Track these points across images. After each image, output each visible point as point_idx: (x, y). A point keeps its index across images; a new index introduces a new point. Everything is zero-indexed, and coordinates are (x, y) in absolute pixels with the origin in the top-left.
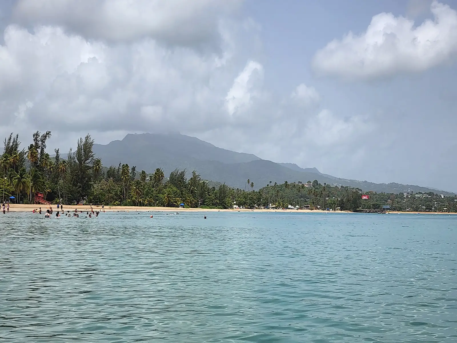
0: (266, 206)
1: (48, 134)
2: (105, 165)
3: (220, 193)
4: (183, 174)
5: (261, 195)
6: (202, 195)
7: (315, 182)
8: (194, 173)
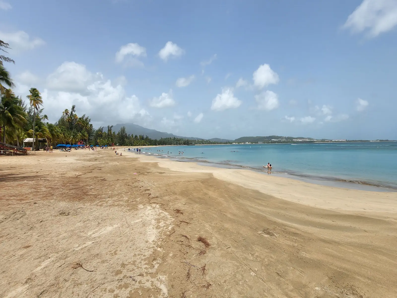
1: (112, 126)
2: (128, 135)
6: (150, 142)
8: (147, 136)
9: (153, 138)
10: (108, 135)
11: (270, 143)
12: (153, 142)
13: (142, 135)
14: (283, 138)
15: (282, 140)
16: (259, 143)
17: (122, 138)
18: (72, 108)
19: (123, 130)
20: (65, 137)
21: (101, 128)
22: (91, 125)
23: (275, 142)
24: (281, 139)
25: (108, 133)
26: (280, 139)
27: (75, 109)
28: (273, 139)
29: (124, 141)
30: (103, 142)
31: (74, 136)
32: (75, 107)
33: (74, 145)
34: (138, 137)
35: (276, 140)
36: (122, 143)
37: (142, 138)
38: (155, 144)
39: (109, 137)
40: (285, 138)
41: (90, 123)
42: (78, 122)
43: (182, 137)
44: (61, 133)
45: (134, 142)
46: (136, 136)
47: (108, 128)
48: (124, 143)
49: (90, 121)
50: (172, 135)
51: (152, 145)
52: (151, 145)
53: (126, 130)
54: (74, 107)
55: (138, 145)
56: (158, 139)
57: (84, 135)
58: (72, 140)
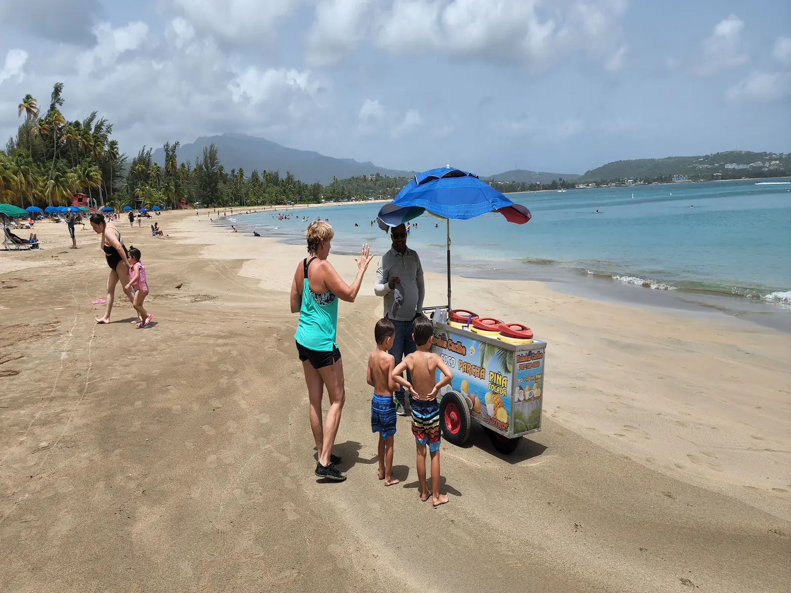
0: (349, 199)
1: (177, 144)
2: (227, 171)
3: (314, 190)
4: (277, 173)
5: (344, 189)
6: (299, 193)
7: (378, 175)
8: (288, 173)
9: (308, 180)
10: (168, 173)
11: (717, 178)
12: (307, 192)
13: (274, 171)
14: (771, 160)
15: (767, 164)
16: (677, 181)
17: (210, 183)
18: (53, 90)
19: (211, 156)
20: (28, 182)
21: (145, 151)
22: (113, 144)
23: (736, 174)
24: (764, 163)
25: (167, 168)
26: (760, 163)
27: (62, 95)
28: (731, 163)
29: (214, 190)
30: (150, 196)
31: (57, 179)
32: (62, 90)
33: (50, 207)
34: (261, 178)
35: (741, 167)
36: (208, 196)
37: (273, 179)
38: (313, 200)
39: (170, 179)
40: (780, 158)
41: (110, 138)
42: (68, 135)
43: (402, 172)
44: (15, 173)
45: (246, 194)
46: (255, 175)
47: (167, 150)
48: (217, 198)
49: (109, 132)
50: (369, 165)
51: (305, 201)
52: (301, 201)
53: (219, 156)
54: (60, 91)
55: (260, 204)
56: (326, 183)
57: (88, 175)
58: (53, 193)
